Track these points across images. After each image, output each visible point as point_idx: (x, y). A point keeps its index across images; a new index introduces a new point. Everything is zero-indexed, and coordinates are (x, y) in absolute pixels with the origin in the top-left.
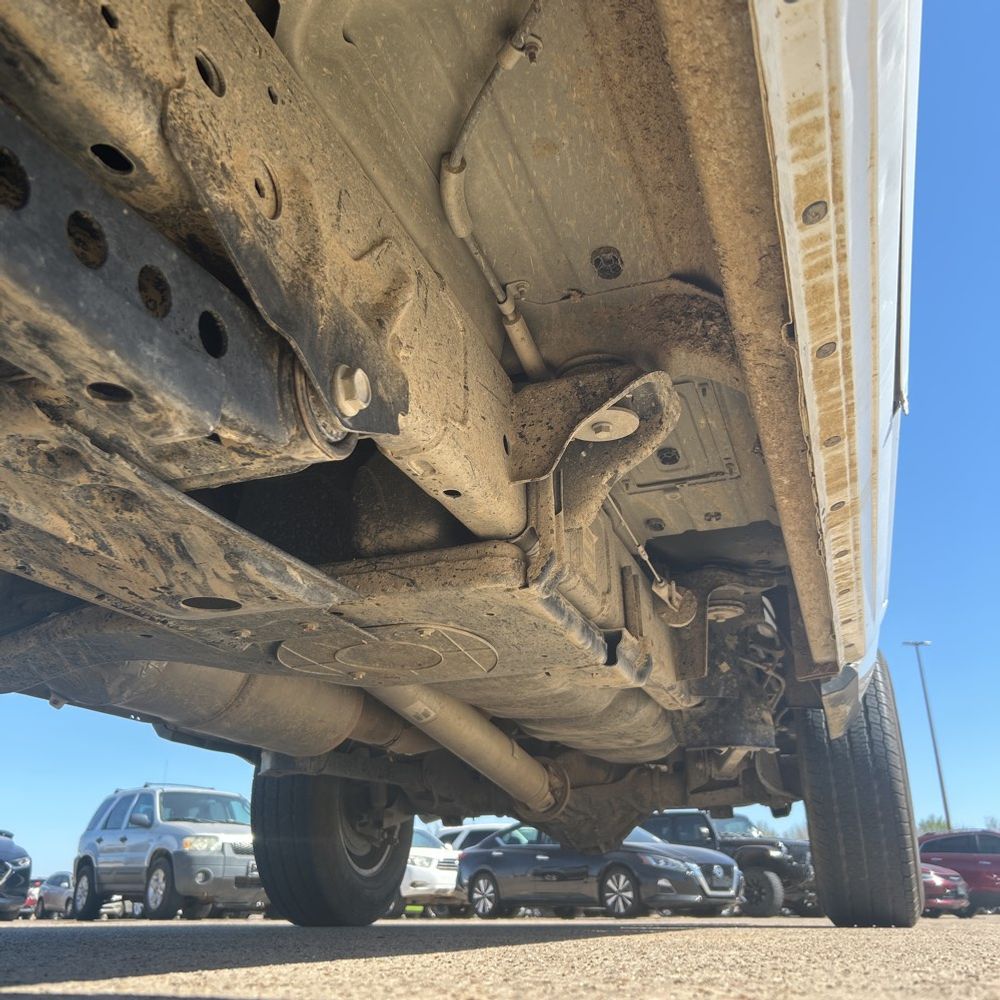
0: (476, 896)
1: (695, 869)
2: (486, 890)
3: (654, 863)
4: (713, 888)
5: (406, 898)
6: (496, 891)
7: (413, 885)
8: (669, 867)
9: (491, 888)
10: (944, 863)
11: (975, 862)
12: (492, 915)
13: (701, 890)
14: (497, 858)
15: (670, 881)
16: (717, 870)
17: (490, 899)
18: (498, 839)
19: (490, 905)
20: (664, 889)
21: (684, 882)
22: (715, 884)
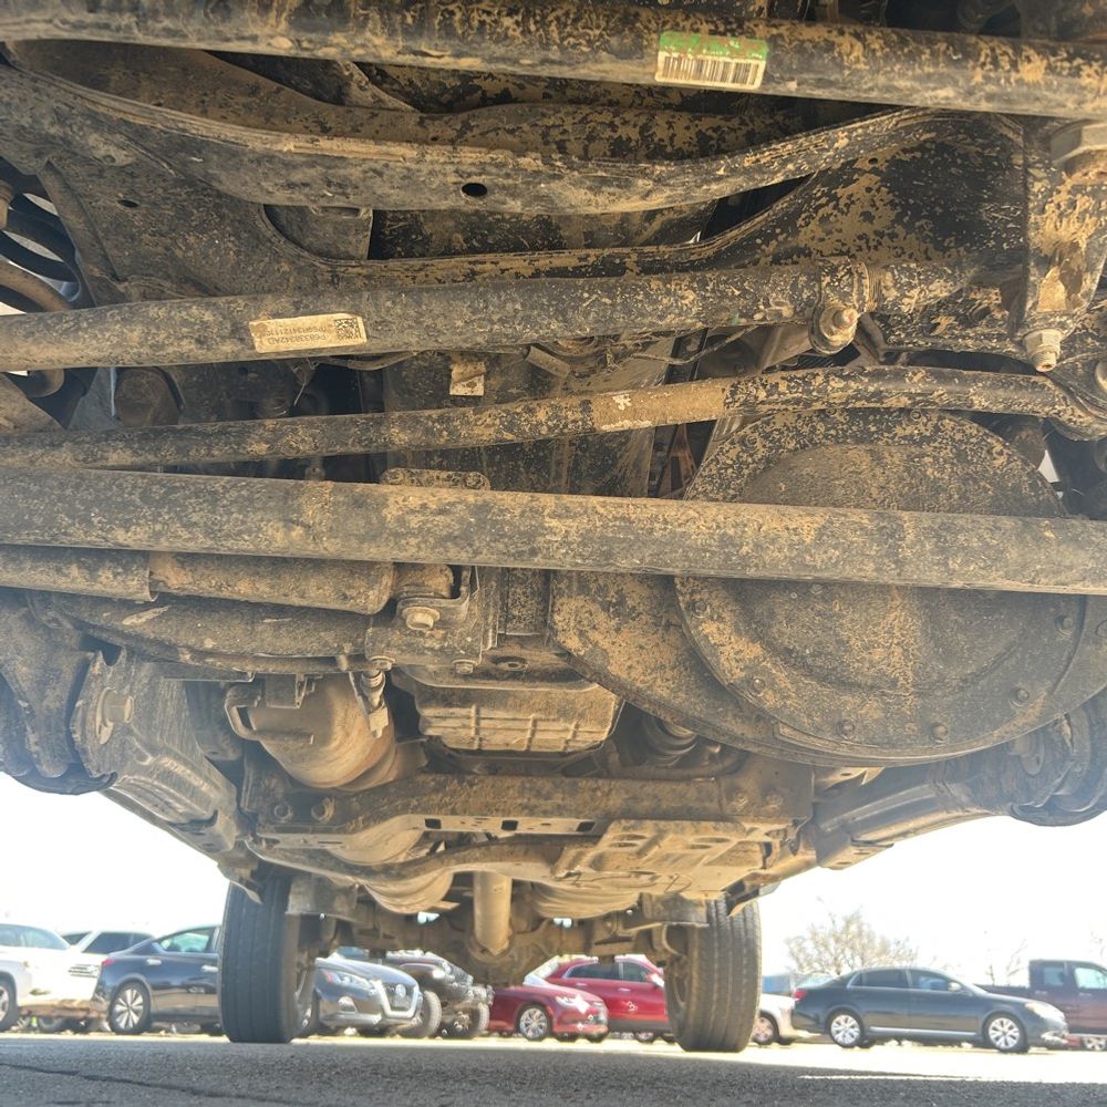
0: (118, 1008)
1: (379, 989)
2: (132, 1002)
3: (339, 980)
4: (393, 1008)
5: (20, 1008)
6: (146, 1003)
7: (34, 993)
8: (354, 985)
9: (140, 1000)
10: (590, 989)
11: (616, 988)
12: (137, 1031)
13: (382, 1010)
14: (153, 967)
15: (354, 999)
16: (400, 990)
17: (136, 1012)
18: (156, 945)
19: (136, 1019)
20: (346, 1008)
21: (365, 1002)
22: (397, 1004)
